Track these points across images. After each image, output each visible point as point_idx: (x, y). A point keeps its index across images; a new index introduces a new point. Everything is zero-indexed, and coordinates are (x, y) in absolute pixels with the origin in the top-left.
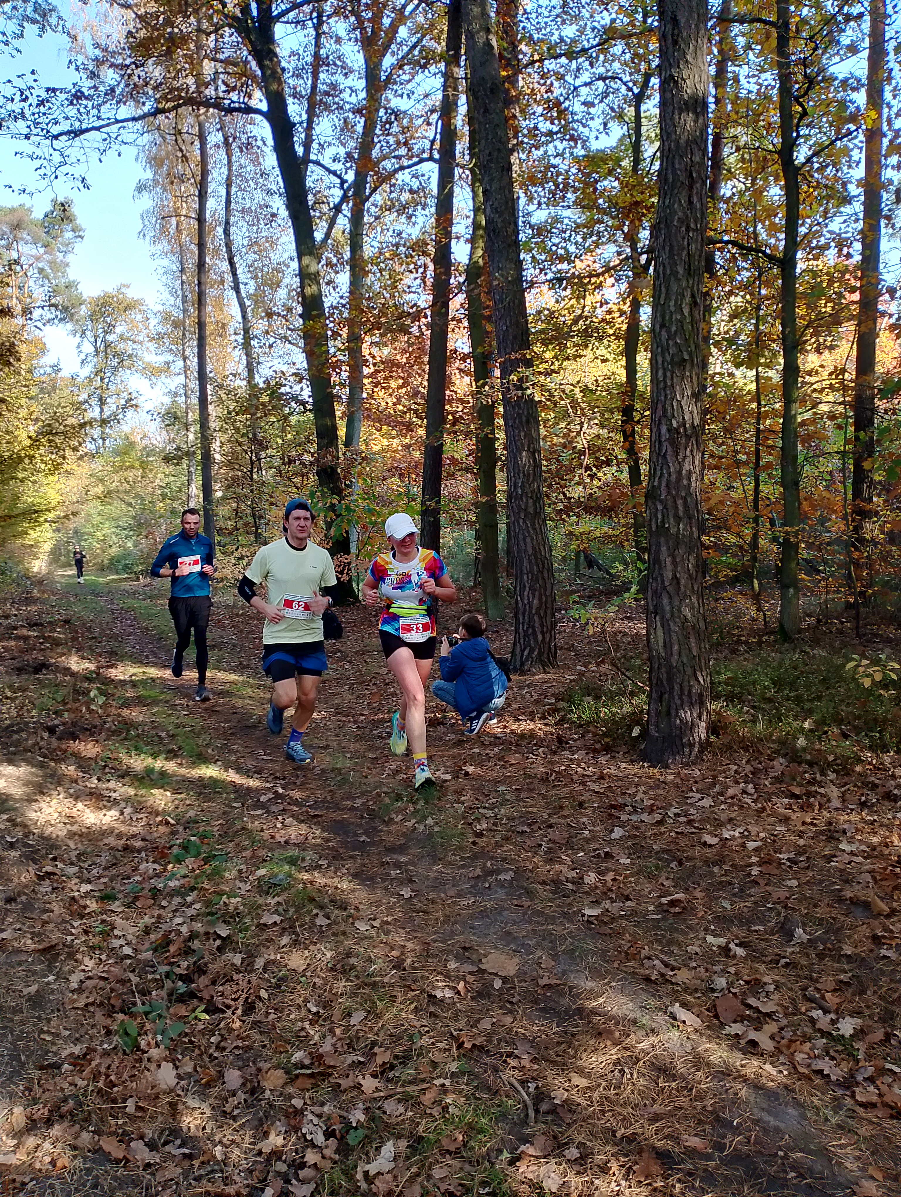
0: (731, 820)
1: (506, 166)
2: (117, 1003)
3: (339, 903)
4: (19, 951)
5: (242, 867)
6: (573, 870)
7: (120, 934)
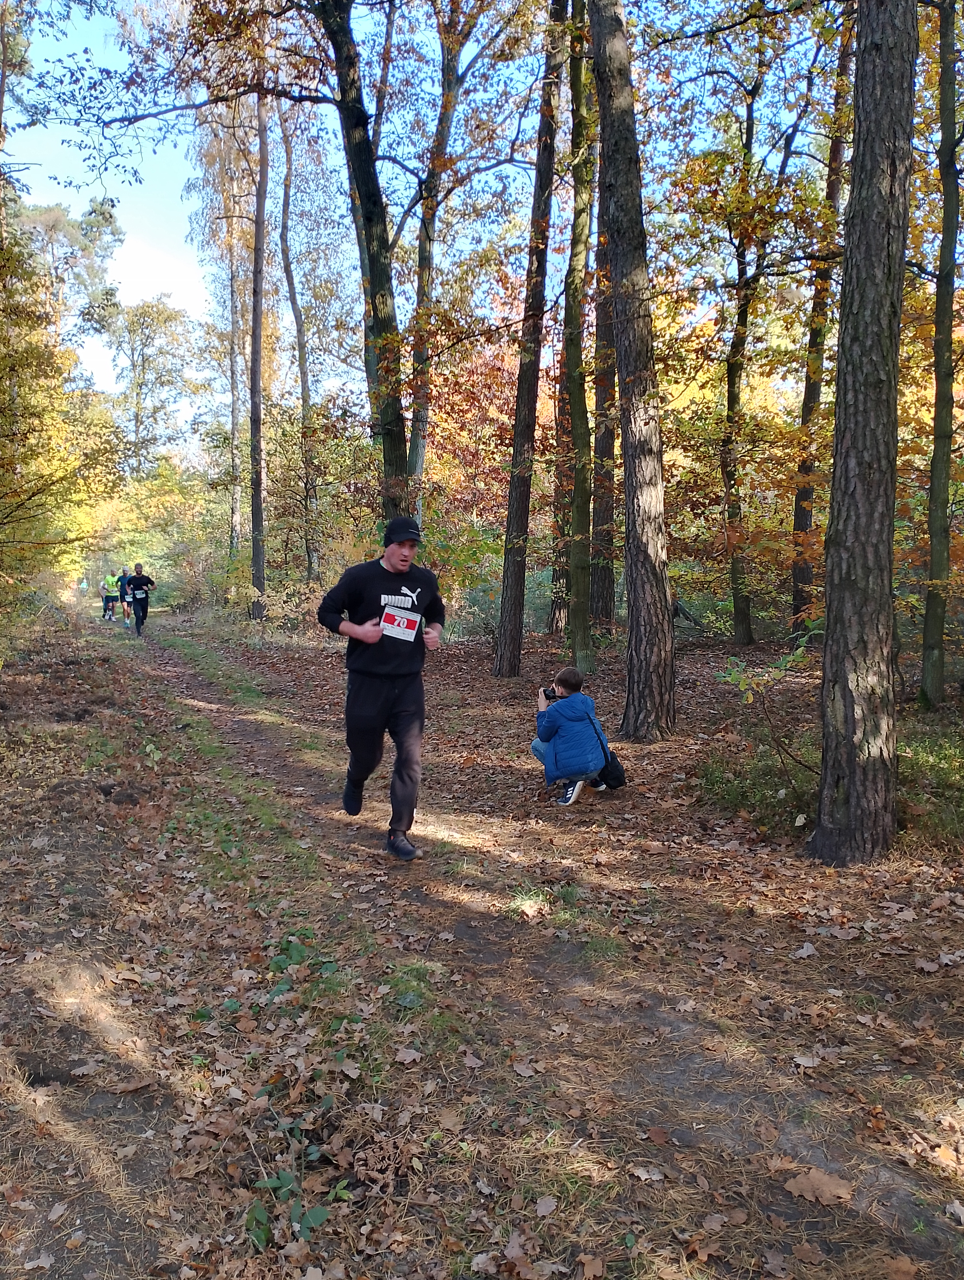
0: (945, 939)
1: (634, 158)
2: (237, 1173)
3: (487, 1037)
4: (104, 1092)
5: (360, 980)
6: (765, 998)
7: (223, 1068)
